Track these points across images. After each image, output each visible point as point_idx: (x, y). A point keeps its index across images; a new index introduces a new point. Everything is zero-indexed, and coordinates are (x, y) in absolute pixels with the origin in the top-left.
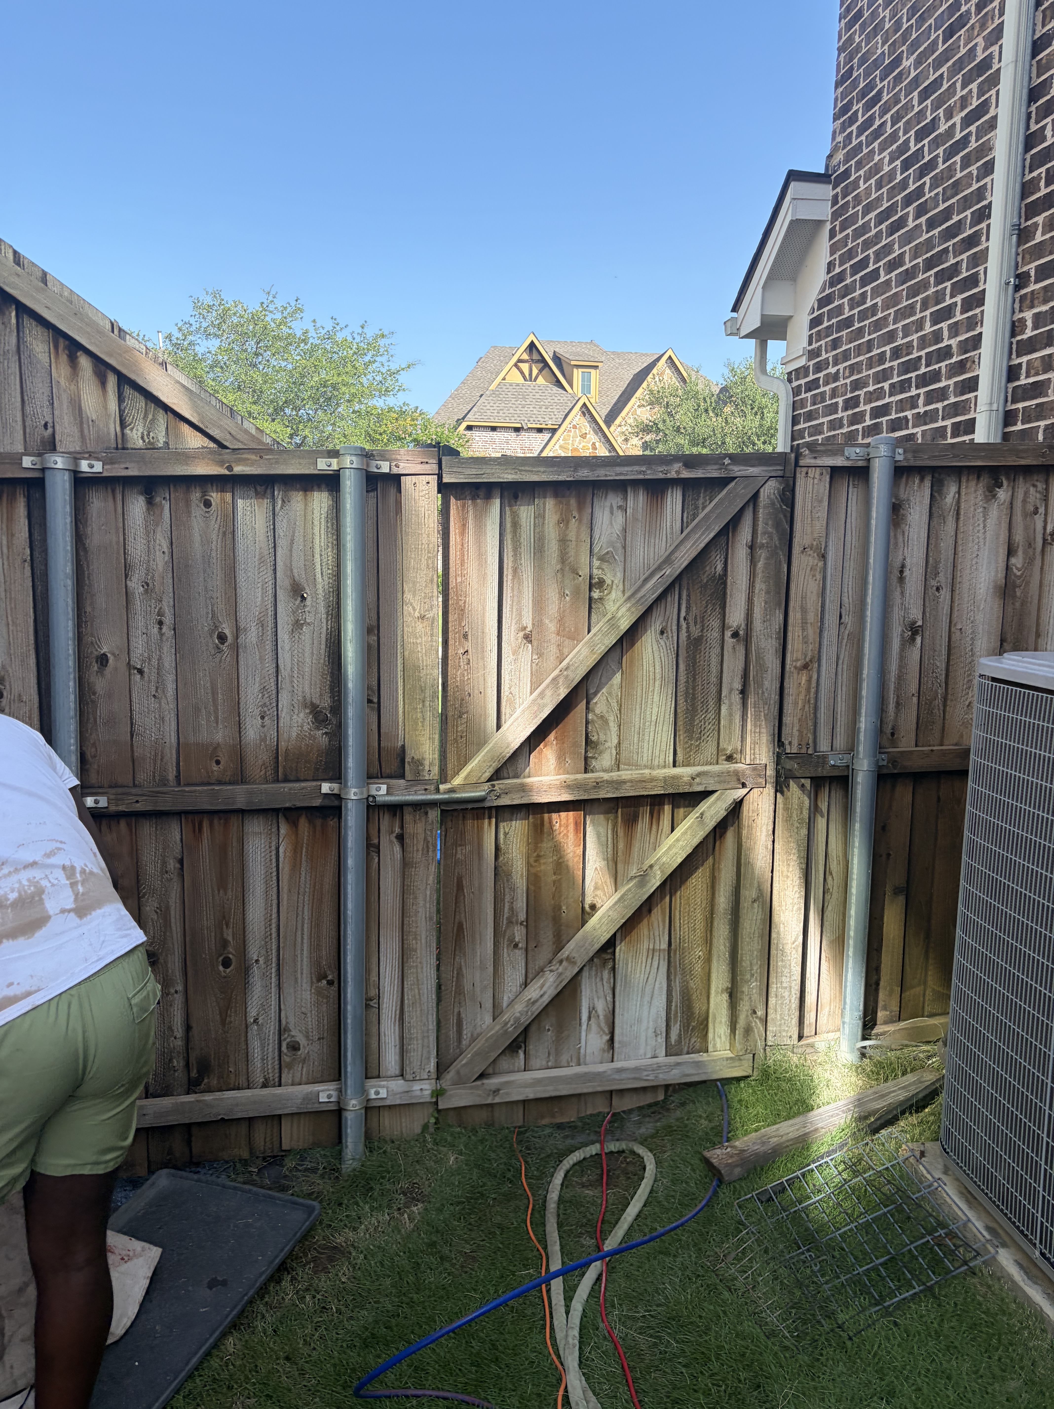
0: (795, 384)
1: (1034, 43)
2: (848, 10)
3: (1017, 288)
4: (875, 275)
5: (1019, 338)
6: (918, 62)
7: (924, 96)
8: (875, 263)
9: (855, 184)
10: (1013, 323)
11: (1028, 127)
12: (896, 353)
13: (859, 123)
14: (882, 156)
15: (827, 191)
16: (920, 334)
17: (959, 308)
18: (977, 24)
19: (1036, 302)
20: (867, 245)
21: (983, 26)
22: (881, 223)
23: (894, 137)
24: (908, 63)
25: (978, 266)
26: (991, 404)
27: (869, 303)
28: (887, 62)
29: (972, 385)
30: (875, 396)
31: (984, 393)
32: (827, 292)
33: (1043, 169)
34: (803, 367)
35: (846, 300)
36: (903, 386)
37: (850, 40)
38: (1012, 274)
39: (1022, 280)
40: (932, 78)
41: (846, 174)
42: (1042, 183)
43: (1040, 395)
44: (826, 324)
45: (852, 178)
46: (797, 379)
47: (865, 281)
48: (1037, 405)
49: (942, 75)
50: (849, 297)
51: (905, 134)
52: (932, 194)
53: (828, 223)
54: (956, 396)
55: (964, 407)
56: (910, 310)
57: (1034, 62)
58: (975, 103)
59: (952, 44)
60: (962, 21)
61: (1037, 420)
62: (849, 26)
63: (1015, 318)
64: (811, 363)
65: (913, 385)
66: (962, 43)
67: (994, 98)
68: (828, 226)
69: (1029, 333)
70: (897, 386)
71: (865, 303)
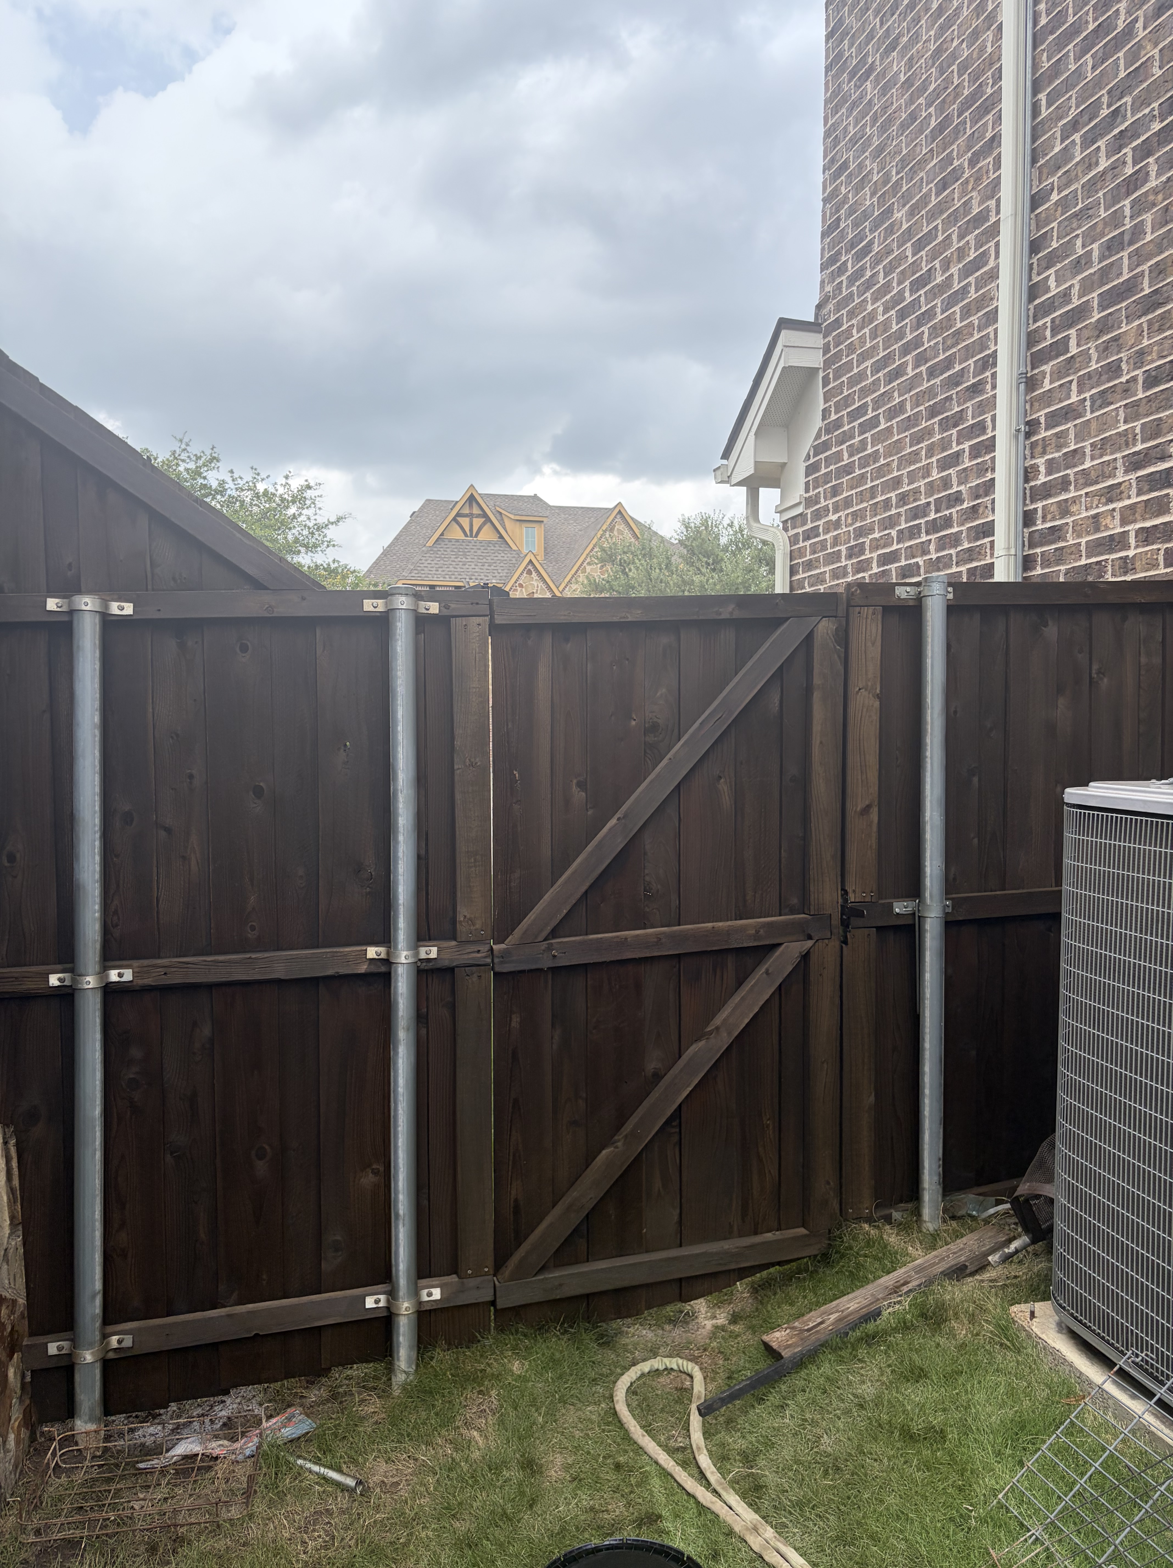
0: (792, 532)
1: (1033, 197)
2: (833, 161)
3: (1028, 435)
4: (874, 422)
5: (1032, 484)
6: (911, 213)
7: (918, 247)
8: (874, 410)
9: (848, 333)
10: (1026, 469)
11: (1030, 279)
12: (903, 499)
13: (849, 273)
14: (875, 306)
15: (817, 340)
16: (927, 480)
17: (967, 453)
18: (972, 180)
19: (1048, 449)
20: (864, 392)
21: (978, 180)
22: (878, 372)
23: (887, 287)
24: (900, 215)
25: (985, 413)
26: (1009, 548)
27: (870, 450)
28: (876, 214)
29: (988, 530)
30: (882, 542)
31: (1000, 537)
32: (823, 438)
33: (1048, 319)
34: (801, 514)
35: (844, 446)
36: (913, 532)
37: (836, 190)
38: (1022, 421)
39: (1032, 427)
40: (925, 230)
41: (838, 323)
42: (1048, 333)
43: (1059, 539)
44: (823, 471)
45: (845, 327)
46: (794, 528)
47: (863, 429)
48: (1056, 549)
49: (936, 227)
50: (848, 444)
51: (899, 284)
52: (932, 343)
53: (821, 371)
54: (969, 542)
55: (980, 553)
56: (914, 457)
57: (1032, 216)
58: (972, 255)
59: (947, 197)
60: (956, 175)
61: (1058, 565)
62: (836, 176)
63: (1026, 465)
64: (809, 511)
65: (923, 531)
66: (956, 196)
67: (992, 249)
68: (821, 374)
69: (1042, 479)
70: (906, 533)
71: (865, 449)
